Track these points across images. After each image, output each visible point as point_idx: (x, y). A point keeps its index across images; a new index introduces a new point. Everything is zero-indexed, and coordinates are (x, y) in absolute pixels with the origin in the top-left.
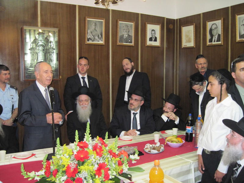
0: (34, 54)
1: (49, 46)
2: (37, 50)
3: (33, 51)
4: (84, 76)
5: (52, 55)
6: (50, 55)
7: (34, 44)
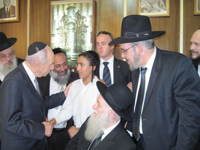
0: (63, 35)
1: (81, 23)
2: (66, 30)
3: (61, 30)
4: (108, 60)
5: (84, 34)
6: (82, 35)
7: (62, 22)
